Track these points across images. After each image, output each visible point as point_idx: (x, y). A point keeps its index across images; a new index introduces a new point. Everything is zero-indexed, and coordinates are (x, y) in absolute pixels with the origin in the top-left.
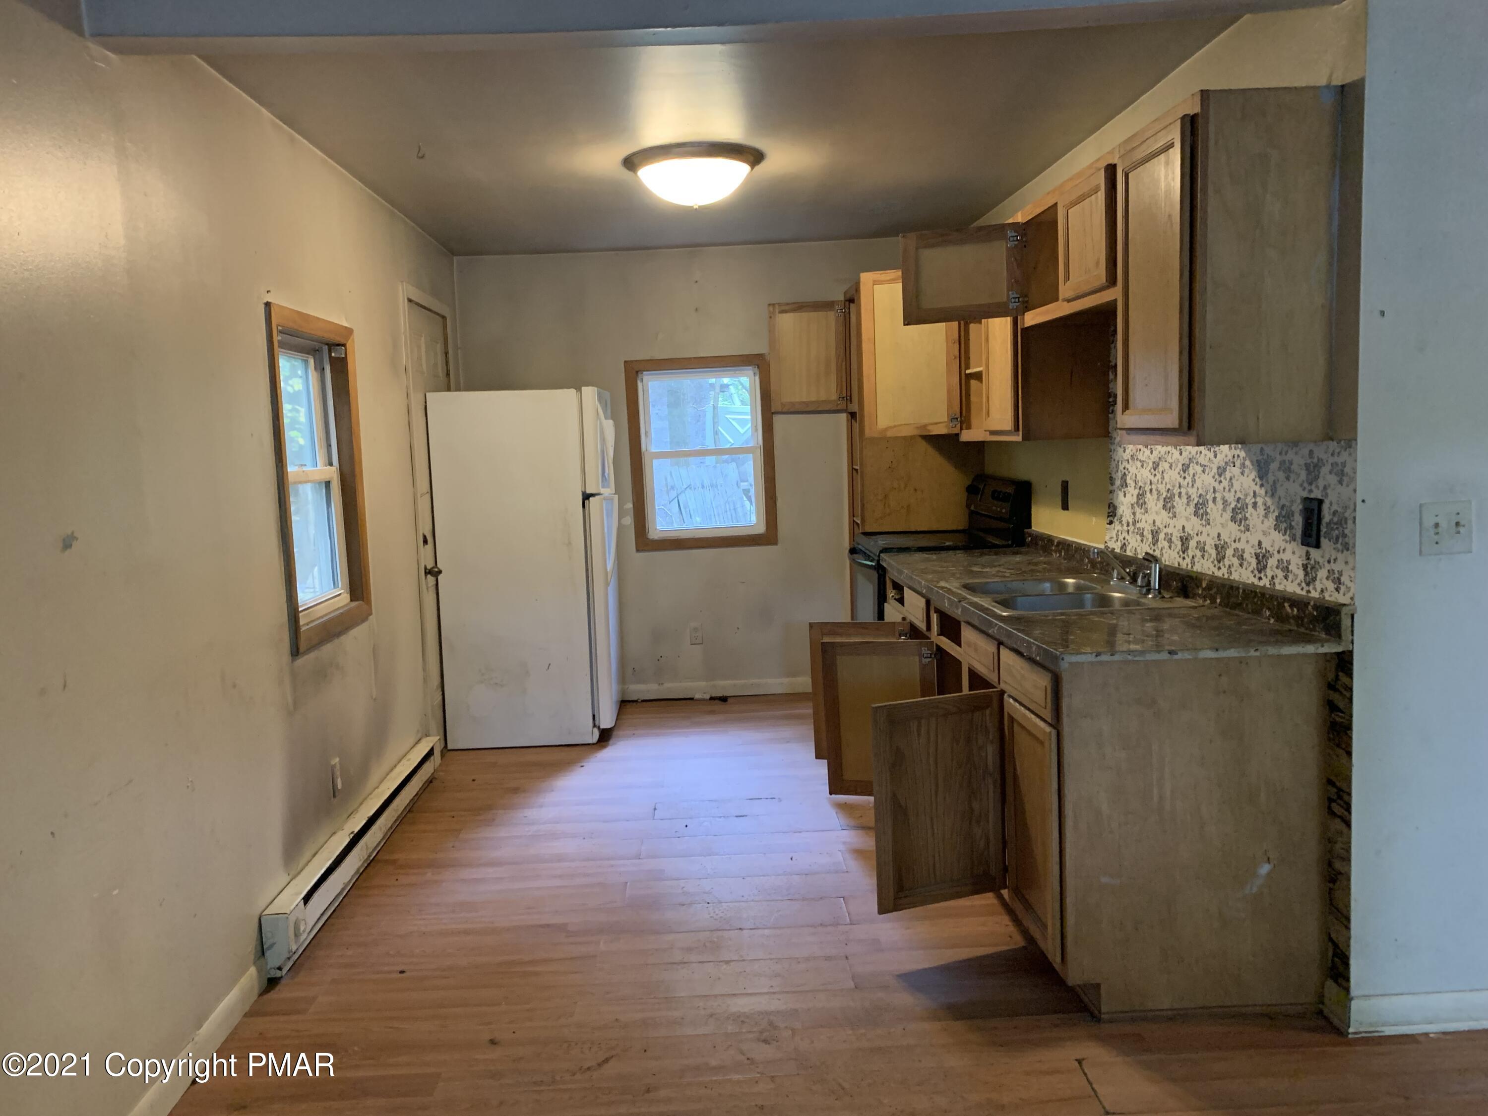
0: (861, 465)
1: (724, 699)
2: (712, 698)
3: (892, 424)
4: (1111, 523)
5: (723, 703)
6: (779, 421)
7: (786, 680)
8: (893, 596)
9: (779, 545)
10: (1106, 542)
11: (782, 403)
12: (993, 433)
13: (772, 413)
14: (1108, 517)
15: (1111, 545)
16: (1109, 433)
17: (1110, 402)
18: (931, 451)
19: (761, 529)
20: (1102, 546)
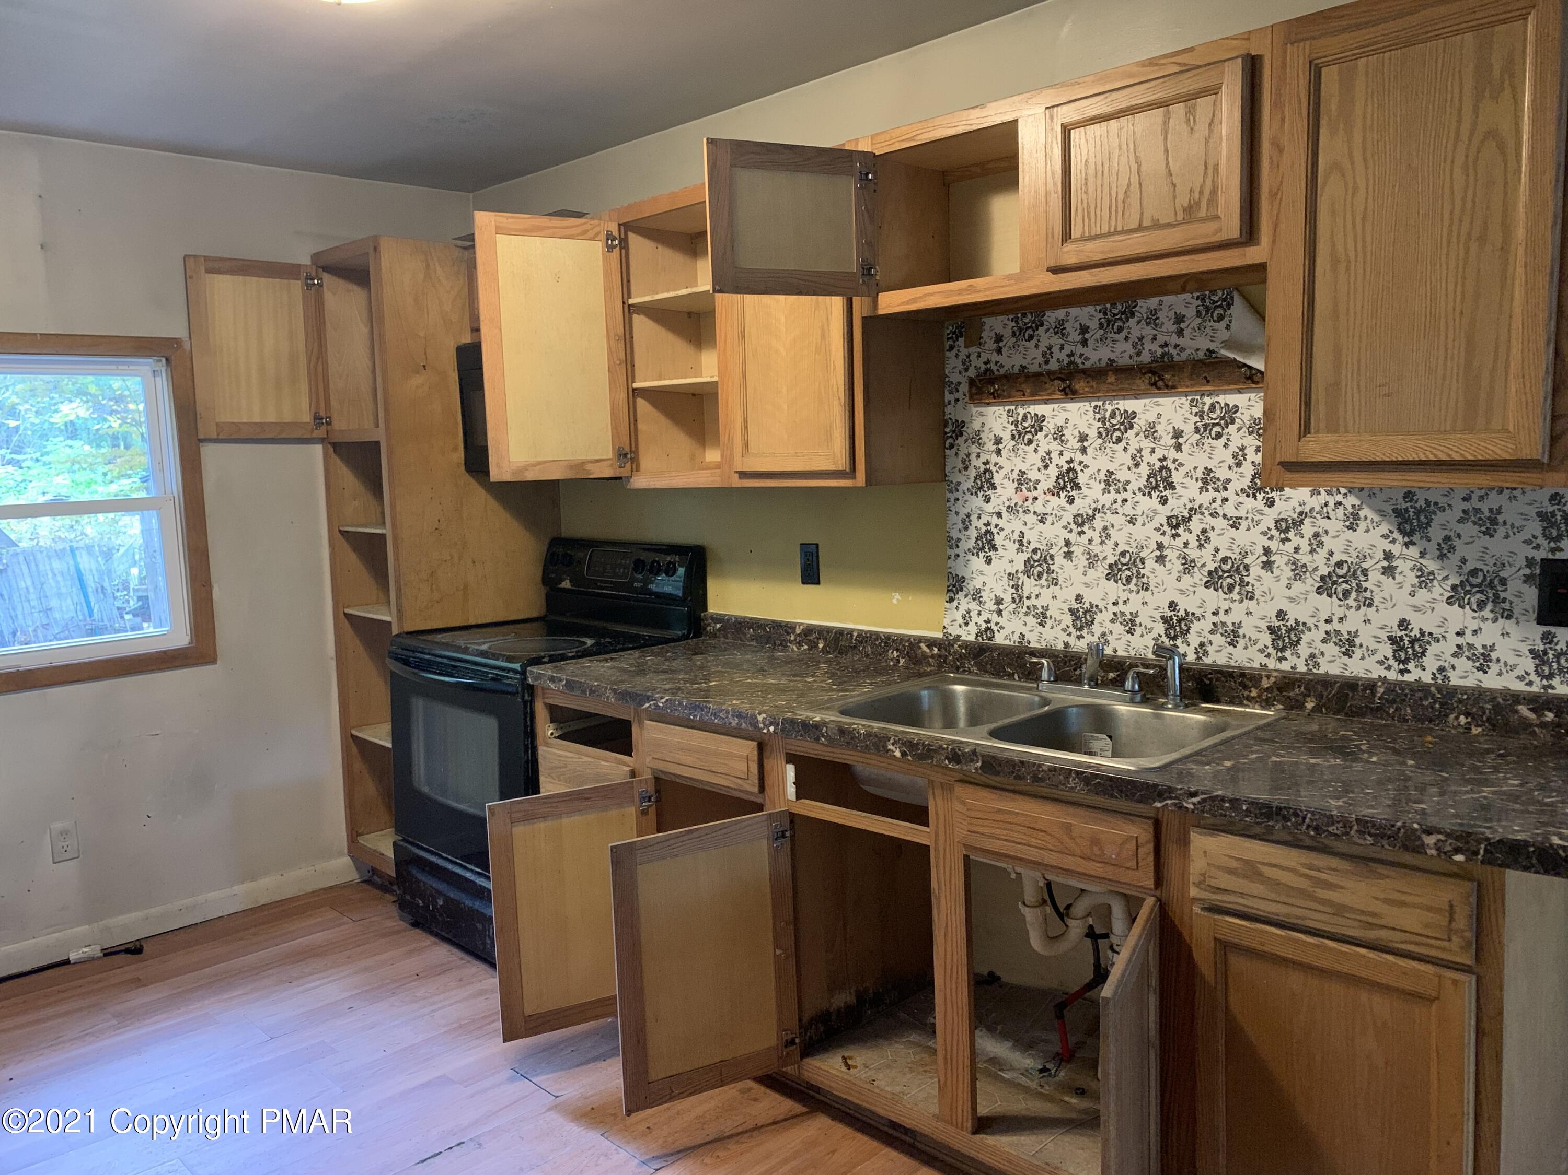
0: (394, 526)
1: (135, 950)
2: (108, 953)
3: (533, 460)
4: (951, 600)
5: (136, 956)
6: (211, 455)
7: (239, 889)
8: (552, 734)
9: (219, 662)
10: (944, 627)
11: (217, 424)
12: (743, 475)
13: (201, 441)
14: (948, 591)
15: (954, 631)
16: (946, 476)
17: (946, 433)
18: (493, 504)
19: (181, 639)
20: (940, 635)
